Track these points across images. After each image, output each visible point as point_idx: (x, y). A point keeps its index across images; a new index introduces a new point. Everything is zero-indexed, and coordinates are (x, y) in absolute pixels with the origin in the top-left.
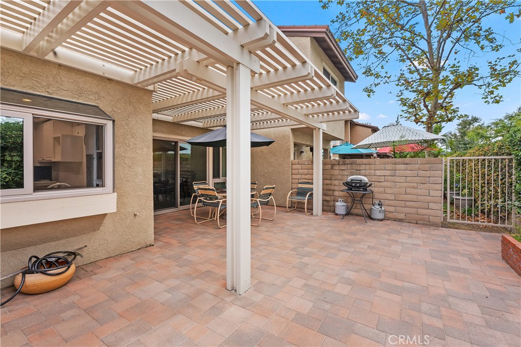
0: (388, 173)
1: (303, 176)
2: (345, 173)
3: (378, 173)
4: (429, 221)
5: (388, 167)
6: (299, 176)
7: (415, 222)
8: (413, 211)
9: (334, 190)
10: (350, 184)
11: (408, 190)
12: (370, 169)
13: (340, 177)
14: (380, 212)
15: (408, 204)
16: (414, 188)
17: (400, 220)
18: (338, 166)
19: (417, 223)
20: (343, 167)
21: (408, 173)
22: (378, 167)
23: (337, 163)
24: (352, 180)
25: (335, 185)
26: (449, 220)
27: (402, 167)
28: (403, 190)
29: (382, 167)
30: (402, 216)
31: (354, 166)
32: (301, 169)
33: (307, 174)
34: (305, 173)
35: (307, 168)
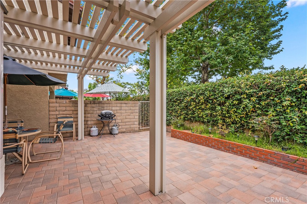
0: (118, 108)
1: (61, 112)
2: (95, 109)
3: (113, 108)
4: (134, 130)
5: (118, 105)
6: (57, 113)
7: (129, 132)
8: (128, 126)
9: (87, 121)
10: (105, 115)
11: (127, 117)
12: (109, 107)
13: (91, 112)
14: (117, 130)
15: (127, 123)
16: (129, 115)
17: (124, 132)
18: (90, 104)
19: (130, 132)
20: (93, 105)
21: (127, 108)
22: (113, 105)
23: (90, 103)
24: (106, 113)
25: (88, 117)
26: (140, 128)
27: (124, 105)
28: (124, 117)
29: (115, 105)
30: (124, 130)
31: (100, 105)
32: (59, 107)
33: (64, 111)
34: (63, 110)
35: (64, 106)
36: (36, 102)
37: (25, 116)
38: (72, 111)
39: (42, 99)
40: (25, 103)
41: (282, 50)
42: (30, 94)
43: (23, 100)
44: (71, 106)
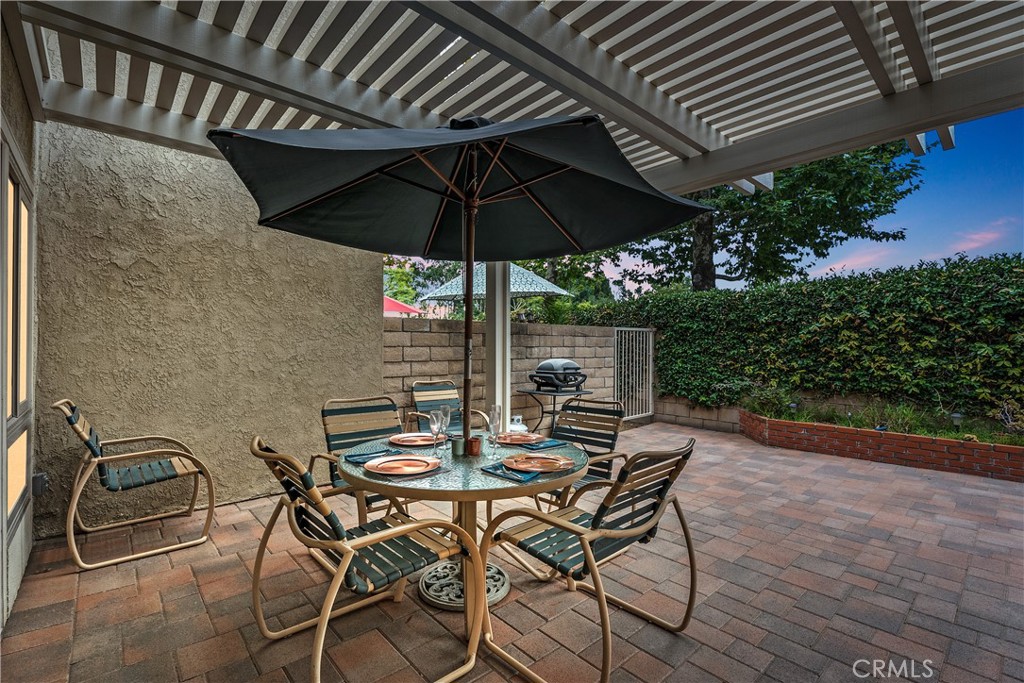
1: (416, 368)
6: (407, 369)
32: (412, 346)
33: (426, 361)
34: (424, 358)
35: (427, 342)
36: (346, 327)
37: (310, 382)
38: (447, 363)
39: (366, 314)
40: (314, 332)
41: (917, 187)
42: (329, 294)
43: (306, 319)
44: (443, 343)
